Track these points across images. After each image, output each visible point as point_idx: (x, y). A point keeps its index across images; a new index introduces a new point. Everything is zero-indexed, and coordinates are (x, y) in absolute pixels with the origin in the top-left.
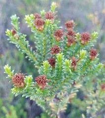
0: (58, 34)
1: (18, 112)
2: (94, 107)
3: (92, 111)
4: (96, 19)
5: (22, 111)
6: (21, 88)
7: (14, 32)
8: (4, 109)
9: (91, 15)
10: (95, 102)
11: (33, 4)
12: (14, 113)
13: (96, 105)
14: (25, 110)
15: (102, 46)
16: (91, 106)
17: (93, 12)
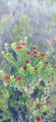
0: (28, 53)
1: (10, 93)
2: (48, 91)
3: (47, 93)
4: (51, 43)
5: (12, 92)
6: (9, 82)
7: (6, 52)
8: (2, 91)
9: (48, 41)
10: (49, 88)
11: (18, 35)
12: (8, 93)
13: (50, 90)
14: (14, 92)
15: (54, 57)
16: (47, 90)
17: (49, 39)
